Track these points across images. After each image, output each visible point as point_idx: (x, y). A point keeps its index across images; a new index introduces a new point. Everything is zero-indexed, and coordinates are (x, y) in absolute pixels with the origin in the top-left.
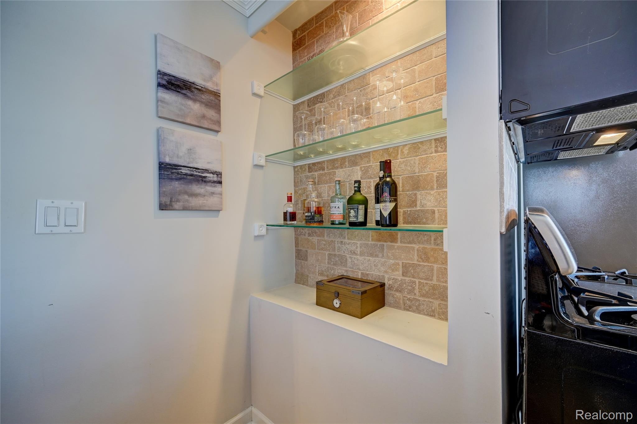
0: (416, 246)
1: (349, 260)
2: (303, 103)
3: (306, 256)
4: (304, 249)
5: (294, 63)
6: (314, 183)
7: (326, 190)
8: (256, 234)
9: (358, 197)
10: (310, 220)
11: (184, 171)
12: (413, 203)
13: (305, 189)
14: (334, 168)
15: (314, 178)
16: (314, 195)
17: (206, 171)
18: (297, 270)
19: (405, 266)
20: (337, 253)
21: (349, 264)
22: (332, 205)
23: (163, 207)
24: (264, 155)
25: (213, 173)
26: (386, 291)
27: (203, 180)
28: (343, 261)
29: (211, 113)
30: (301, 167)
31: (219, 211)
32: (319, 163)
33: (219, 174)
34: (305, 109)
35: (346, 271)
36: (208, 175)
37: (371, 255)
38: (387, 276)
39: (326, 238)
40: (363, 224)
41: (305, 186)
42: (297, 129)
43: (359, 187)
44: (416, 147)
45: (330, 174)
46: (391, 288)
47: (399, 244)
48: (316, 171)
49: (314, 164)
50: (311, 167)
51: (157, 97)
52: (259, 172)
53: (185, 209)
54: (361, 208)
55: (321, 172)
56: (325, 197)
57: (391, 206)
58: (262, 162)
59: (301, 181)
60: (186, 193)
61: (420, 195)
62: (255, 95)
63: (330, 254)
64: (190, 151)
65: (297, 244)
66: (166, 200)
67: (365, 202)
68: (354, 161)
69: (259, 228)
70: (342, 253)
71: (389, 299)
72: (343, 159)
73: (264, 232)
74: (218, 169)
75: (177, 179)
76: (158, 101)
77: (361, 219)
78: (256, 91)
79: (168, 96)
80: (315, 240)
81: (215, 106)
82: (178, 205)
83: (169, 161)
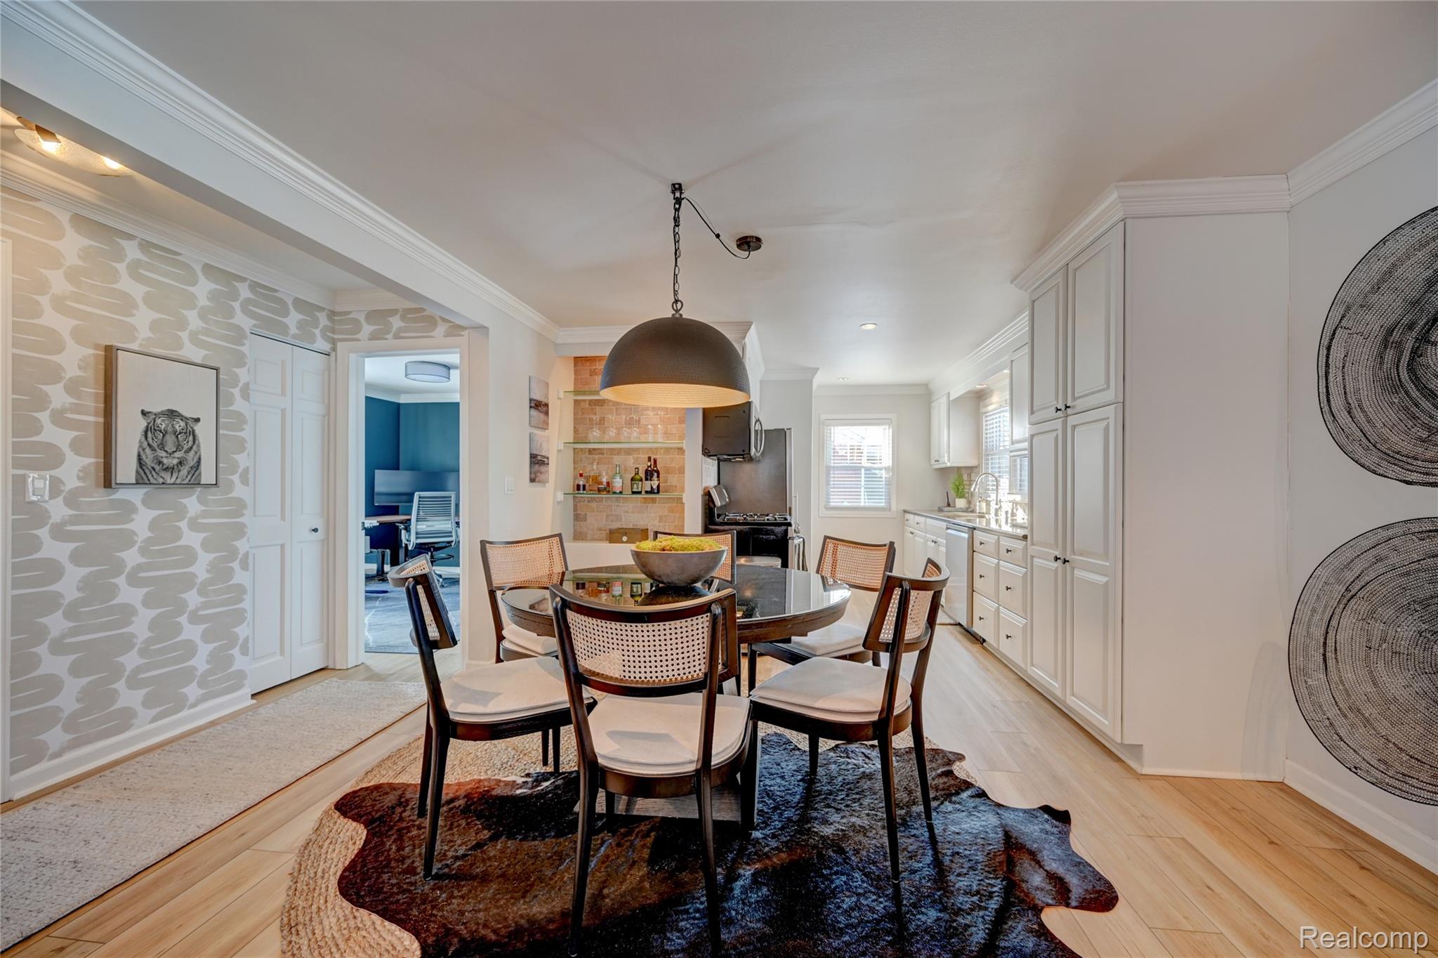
0: (667, 505)
1: (623, 517)
2: (584, 401)
3: (585, 518)
4: (583, 513)
5: (575, 366)
8: (559, 499)
9: (638, 477)
11: (539, 458)
12: (666, 481)
14: (612, 454)
17: (545, 457)
18: (575, 530)
19: (661, 517)
20: (613, 513)
21: (623, 519)
22: (614, 481)
23: (532, 480)
24: (562, 443)
27: (543, 463)
28: (618, 518)
29: (546, 418)
30: (581, 450)
31: (547, 484)
32: (599, 449)
33: (548, 458)
34: (583, 407)
36: (545, 459)
37: (639, 512)
43: (638, 471)
44: (668, 450)
47: (657, 504)
48: (597, 454)
49: (594, 449)
52: (561, 455)
53: (539, 482)
57: (657, 483)
58: (562, 448)
60: (538, 472)
61: (670, 476)
62: (560, 399)
63: (608, 514)
64: (541, 445)
65: (575, 510)
66: (533, 476)
68: (629, 452)
69: (560, 497)
70: (616, 513)
72: (621, 449)
73: (562, 499)
74: (548, 455)
75: (536, 464)
76: (530, 416)
78: (560, 397)
79: (534, 412)
80: (594, 505)
81: (547, 413)
82: (537, 480)
83: (535, 452)
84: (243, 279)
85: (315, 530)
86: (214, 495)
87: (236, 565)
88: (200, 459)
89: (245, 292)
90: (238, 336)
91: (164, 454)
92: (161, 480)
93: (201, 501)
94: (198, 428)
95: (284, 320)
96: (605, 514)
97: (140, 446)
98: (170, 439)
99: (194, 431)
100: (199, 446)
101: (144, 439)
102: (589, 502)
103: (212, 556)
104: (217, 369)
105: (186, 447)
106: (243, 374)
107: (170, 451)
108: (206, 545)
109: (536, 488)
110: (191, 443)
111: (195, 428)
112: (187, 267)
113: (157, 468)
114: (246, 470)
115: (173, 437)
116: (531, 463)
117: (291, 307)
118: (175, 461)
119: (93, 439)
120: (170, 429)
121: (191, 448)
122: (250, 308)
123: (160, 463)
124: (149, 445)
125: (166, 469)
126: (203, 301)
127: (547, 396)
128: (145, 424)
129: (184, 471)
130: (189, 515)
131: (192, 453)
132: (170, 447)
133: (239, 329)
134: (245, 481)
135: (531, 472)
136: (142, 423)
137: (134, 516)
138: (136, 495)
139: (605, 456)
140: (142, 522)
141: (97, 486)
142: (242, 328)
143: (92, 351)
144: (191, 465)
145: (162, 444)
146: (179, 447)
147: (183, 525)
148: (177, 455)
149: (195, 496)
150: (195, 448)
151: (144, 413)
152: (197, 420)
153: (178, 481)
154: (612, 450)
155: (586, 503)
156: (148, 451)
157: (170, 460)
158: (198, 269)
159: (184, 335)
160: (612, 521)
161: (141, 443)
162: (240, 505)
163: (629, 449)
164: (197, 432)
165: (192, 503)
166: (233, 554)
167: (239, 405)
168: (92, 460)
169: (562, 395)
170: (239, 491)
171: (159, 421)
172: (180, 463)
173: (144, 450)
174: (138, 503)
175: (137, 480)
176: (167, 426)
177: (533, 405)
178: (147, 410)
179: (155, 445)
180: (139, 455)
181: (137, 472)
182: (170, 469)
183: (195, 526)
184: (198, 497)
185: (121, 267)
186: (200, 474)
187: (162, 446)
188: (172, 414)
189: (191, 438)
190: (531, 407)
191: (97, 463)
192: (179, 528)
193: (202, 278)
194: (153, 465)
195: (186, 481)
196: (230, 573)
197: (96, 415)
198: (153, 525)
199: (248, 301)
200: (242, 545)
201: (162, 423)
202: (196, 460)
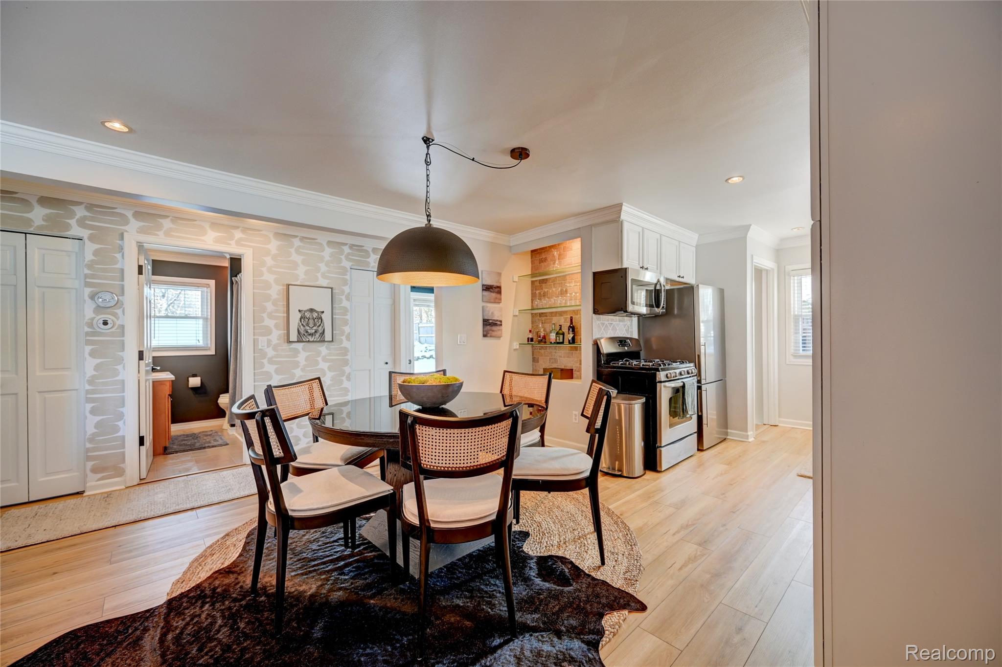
1: (559, 360)
2: (536, 281)
3: (538, 360)
4: (537, 357)
5: (531, 259)
6: (542, 323)
7: (548, 327)
8: (515, 348)
9: (561, 332)
10: (540, 342)
11: (491, 321)
13: (537, 326)
14: (551, 316)
15: (542, 321)
16: (542, 330)
17: (497, 321)
18: (533, 368)
20: (553, 357)
22: (551, 334)
23: (485, 336)
24: (518, 310)
25: (499, 321)
26: (574, 372)
27: (496, 325)
28: (556, 361)
29: (498, 296)
30: (536, 314)
31: (500, 337)
32: (545, 313)
33: (501, 321)
34: (537, 284)
35: (558, 366)
36: (498, 322)
37: (568, 357)
38: (574, 366)
39: (548, 350)
40: (563, 343)
41: (537, 324)
42: (533, 296)
43: (561, 328)
45: (550, 319)
46: (575, 371)
47: (575, 351)
48: (543, 317)
49: (542, 313)
50: (541, 315)
51: (482, 294)
52: (516, 318)
53: (491, 336)
54: (561, 336)
55: (546, 318)
56: (548, 331)
57: (572, 336)
58: (517, 314)
59: (535, 321)
60: (491, 330)
62: (514, 282)
63: (550, 359)
64: (492, 313)
65: (533, 355)
66: (485, 333)
67: (563, 334)
68: (561, 314)
69: (516, 345)
70: (555, 357)
71: (575, 375)
72: (556, 312)
73: (518, 347)
74: (501, 320)
75: (489, 325)
76: (483, 296)
77: (561, 341)
78: (515, 280)
79: (486, 293)
80: (542, 351)
81: (500, 292)
82: (489, 335)
83: (486, 318)
84: (346, 244)
85: (387, 363)
86: (333, 346)
87: (344, 378)
88: (324, 329)
89: (347, 250)
90: (344, 271)
91: (308, 328)
92: (307, 340)
93: (327, 348)
94: (323, 316)
95: (367, 260)
96: (548, 358)
97: (298, 325)
98: (311, 321)
99: (321, 317)
100: (323, 324)
101: (300, 322)
102: (540, 349)
103: (333, 374)
104: (332, 288)
105: (318, 325)
106: (346, 289)
107: (311, 327)
108: (330, 368)
109: (488, 341)
110: (320, 323)
111: (322, 316)
112: (321, 244)
113: (306, 334)
114: (349, 334)
115: (313, 320)
116: (483, 324)
117: (371, 253)
118: (314, 331)
119: (282, 323)
120: (311, 317)
121: (320, 325)
122: (350, 257)
123: (307, 332)
124: (302, 324)
125: (310, 335)
126: (327, 258)
127: (499, 281)
128: (300, 316)
129: (317, 335)
130: (322, 355)
131: (321, 327)
132: (311, 325)
133: (345, 268)
134: (348, 338)
135: (483, 331)
136: (299, 315)
137: (299, 355)
138: (300, 346)
139: (548, 317)
140: (302, 357)
141: (284, 342)
142: (346, 267)
143: (282, 287)
144: (320, 332)
145: (308, 323)
146: (315, 325)
147: (320, 359)
148: (314, 328)
149: (325, 346)
150: (322, 324)
151: (300, 311)
152: (323, 312)
153: (315, 340)
154: (552, 313)
155: (538, 350)
156: (302, 327)
157: (311, 331)
158: (325, 244)
159: (319, 275)
160: (553, 363)
161: (299, 324)
162: (345, 351)
163: (561, 312)
164: (323, 318)
165: (323, 349)
166: (343, 373)
167: (345, 303)
168: (283, 332)
169: (516, 279)
170: (346, 344)
171: (306, 314)
172: (316, 332)
173: (300, 327)
174: (301, 350)
175: (297, 339)
176: (310, 316)
177: (484, 288)
178: (301, 309)
179: (305, 324)
180: (298, 329)
181: (298, 336)
182: (311, 335)
183: (325, 360)
184: (326, 347)
185: (293, 250)
186: (324, 336)
187: (308, 325)
188: (312, 310)
189: (320, 320)
190: (483, 290)
191: (284, 333)
192: (318, 360)
193: (327, 248)
194: (304, 333)
195: (319, 340)
196: (341, 382)
197: (284, 313)
198: (307, 359)
199: (349, 254)
200: (347, 369)
201: (308, 315)
202: (322, 330)
